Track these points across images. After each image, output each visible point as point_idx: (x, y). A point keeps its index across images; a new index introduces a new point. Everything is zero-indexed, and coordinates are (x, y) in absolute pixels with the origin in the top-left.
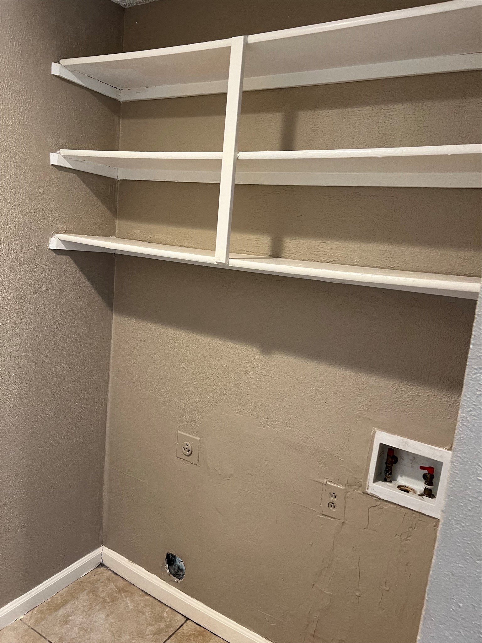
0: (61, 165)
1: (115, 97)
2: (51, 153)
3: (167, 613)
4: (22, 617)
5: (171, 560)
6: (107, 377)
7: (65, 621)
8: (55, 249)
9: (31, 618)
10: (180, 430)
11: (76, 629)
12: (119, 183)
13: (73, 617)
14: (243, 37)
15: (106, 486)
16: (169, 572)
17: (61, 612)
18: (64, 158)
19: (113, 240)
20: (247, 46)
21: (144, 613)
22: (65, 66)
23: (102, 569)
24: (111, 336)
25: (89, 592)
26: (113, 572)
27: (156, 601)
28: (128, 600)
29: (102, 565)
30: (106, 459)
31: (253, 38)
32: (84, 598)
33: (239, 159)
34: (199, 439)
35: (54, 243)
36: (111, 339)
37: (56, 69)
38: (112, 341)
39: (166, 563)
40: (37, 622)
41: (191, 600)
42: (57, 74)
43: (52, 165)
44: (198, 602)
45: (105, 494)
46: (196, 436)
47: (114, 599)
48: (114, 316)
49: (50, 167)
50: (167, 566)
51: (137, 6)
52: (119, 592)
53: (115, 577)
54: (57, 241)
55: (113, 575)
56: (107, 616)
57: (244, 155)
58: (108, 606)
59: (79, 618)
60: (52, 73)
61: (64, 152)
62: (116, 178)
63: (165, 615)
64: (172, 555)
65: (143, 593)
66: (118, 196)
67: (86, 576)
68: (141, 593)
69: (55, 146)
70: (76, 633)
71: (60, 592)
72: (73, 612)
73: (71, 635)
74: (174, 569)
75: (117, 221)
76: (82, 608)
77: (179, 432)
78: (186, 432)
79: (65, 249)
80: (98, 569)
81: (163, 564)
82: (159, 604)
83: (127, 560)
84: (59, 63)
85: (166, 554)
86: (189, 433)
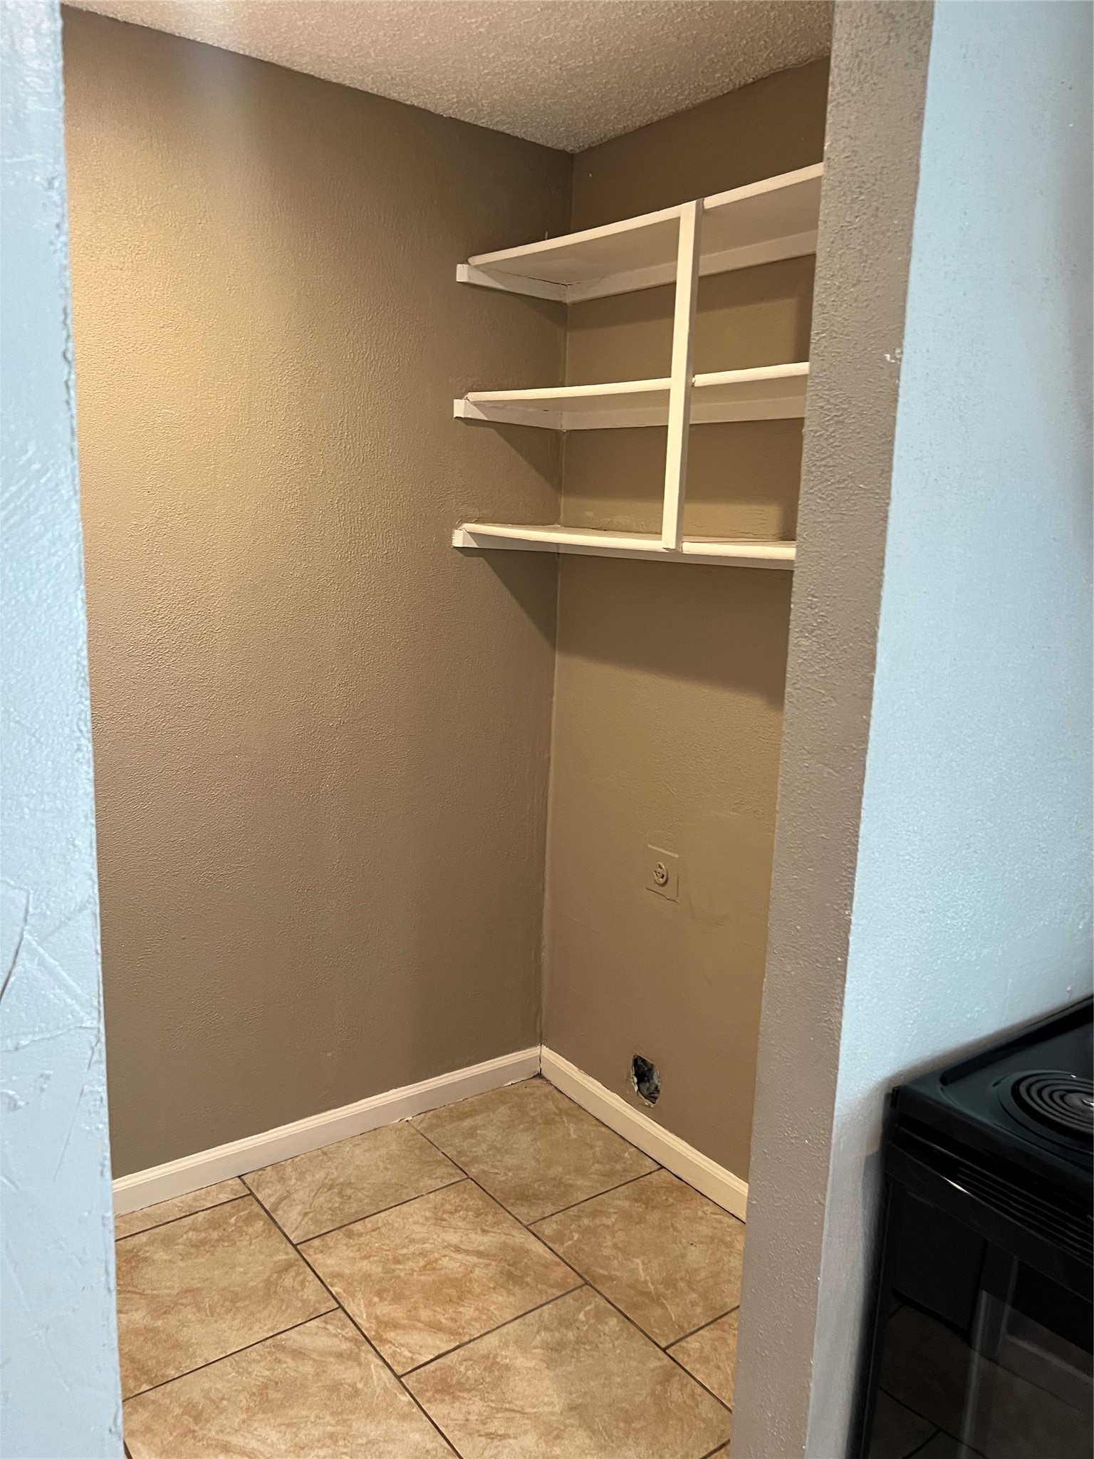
0: (470, 416)
1: (558, 299)
2: (455, 401)
3: (630, 1154)
4: (410, 1118)
5: (643, 1071)
6: (546, 757)
7: (472, 1133)
8: (461, 546)
9: (422, 1121)
10: (650, 843)
11: (484, 1146)
12: (565, 437)
13: (483, 1132)
14: (694, 202)
15: (546, 941)
16: (639, 1090)
17: (467, 1123)
18: (475, 405)
19: (556, 530)
20: (701, 213)
21: (592, 1147)
22: (477, 267)
23: (538, 1082)
24: (553, 690)
25: (513, 1107)
26: (556, 1088)
27: (616, 1136)
28: (572, 1128)
29: (540, 1075)
30: (547, 895)
31: (711, 202)
32: (503, 1112)
33: (696, 385)
34: (677, 856)
35: (459, 539)
36: (552, 695)
37: (463, 273)
38: (555, 698)
39: (633, 1073)
40: (431, 1128)
41: (667, 1135)
42: (465, 280)
43: (457, 418)
44: (678, 1139)
45: (545, 954)
46: (675, 852)
47: (549, 1122)
48: (557, 657)
49: (454, 420)
50: (636, 1080)
51: (591, 148)
52: (560, 1115)
53: (558, 1095)
54: (464, 535)
55: (555, 1092)
56: (535, 1139)
57: (701, 380)
58: (538, 1127)
59: (491, 1134)
60: (458, 280)
61: (473, 396)
62: (559, 428)
63: (627, 1155)
64: (644, 1061)
65: (597, 1122)
66: (563, 459)
67: (513, 1087)
68: (594, 1122)
69: (461, 389)
70: (483, 1151)
71: (470, 1100)
72: (484, 1125)
73: (476, 1152)
74: (648, 1089)
75: (562, 499)
76: (498, 1124)
77: (649, 846)
78: (658, 847)
79: (475, 546)
80: (533, 1080)
81: (629, 1076)
82: (621, 1140)
83: (576, 1068)
84: (468, 263)
85: (632, 1058)
86: (663, 848)
